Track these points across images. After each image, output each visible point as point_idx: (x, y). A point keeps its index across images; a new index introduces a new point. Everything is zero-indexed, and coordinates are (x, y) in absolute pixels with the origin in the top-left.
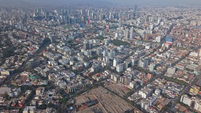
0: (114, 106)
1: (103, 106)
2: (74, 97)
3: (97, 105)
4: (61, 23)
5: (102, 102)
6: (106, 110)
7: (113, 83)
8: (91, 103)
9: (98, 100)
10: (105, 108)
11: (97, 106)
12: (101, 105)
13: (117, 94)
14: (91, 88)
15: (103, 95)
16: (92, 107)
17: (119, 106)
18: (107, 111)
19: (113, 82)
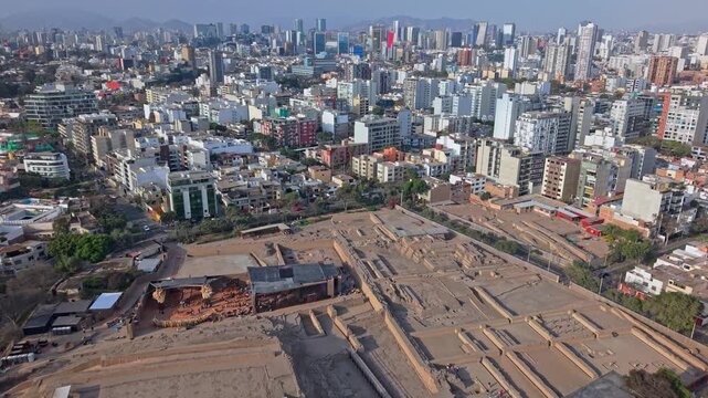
0: (500, 326)
1: (396, 311)
2: (182, 240)
3: (339, 299)
4: (282, 50)
5: (387, 286)
6: (417, 344)
7: (486, 196)
8: (290, 280)
9: (360, 272)
10: (406, 328)
11: (339, 310)
12: (378, 306)
13: (521, 252)
14: (327, 209)
15: (406, 248)
16: (292, 314)
17: (543, 325)
18: (428, 356)
19: (489, 188)
